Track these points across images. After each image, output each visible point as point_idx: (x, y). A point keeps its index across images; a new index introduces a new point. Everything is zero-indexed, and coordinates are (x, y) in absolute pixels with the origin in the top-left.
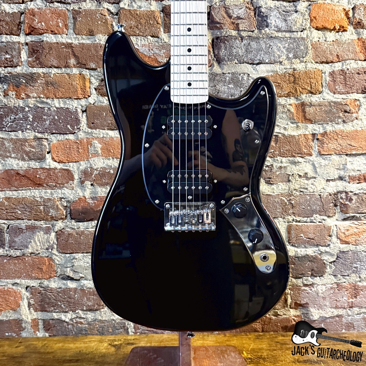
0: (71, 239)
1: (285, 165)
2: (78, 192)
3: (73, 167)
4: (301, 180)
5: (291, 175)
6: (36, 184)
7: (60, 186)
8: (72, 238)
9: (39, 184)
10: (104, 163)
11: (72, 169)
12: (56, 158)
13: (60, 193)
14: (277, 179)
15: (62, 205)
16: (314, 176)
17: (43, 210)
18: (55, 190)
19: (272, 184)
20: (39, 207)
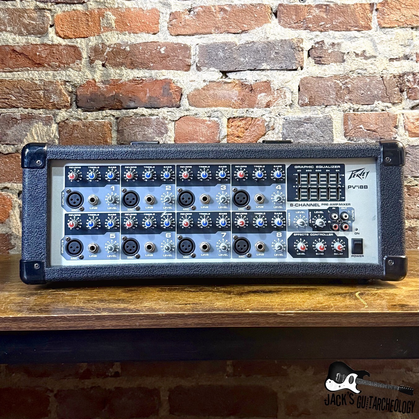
0: (76, 131)
1: (339, 41)
2: (86, 74)
3: (80, 43)
4: (359, 59)
5: (346, 53)
6: (36, 64)
7: (64, 66)
8: (78, 131)
9: (39, 64)
10: (118, 38)
11: (79, 46)
12: (61, 33)
13: (64, 75)
14: (329, 58)
15: (66, 90)
16: (374, 54)
17: (42, 96)
18: (58, 72)
19: (323, 64)
20: (37, 91)
